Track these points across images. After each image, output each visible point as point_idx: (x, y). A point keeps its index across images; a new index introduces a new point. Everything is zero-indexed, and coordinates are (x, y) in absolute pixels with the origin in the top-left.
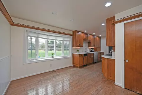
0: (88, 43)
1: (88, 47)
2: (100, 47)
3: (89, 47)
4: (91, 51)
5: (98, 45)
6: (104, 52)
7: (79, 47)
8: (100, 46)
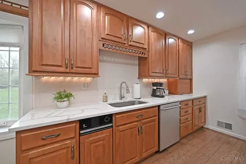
0: (140, 58)
1: (141, 76)
2: (191, 80)
3: (145, 80)
4: (154, 94)
5: (182, 71)
6: (205, 97)
7: (89, 79)
8: (192, 74)
